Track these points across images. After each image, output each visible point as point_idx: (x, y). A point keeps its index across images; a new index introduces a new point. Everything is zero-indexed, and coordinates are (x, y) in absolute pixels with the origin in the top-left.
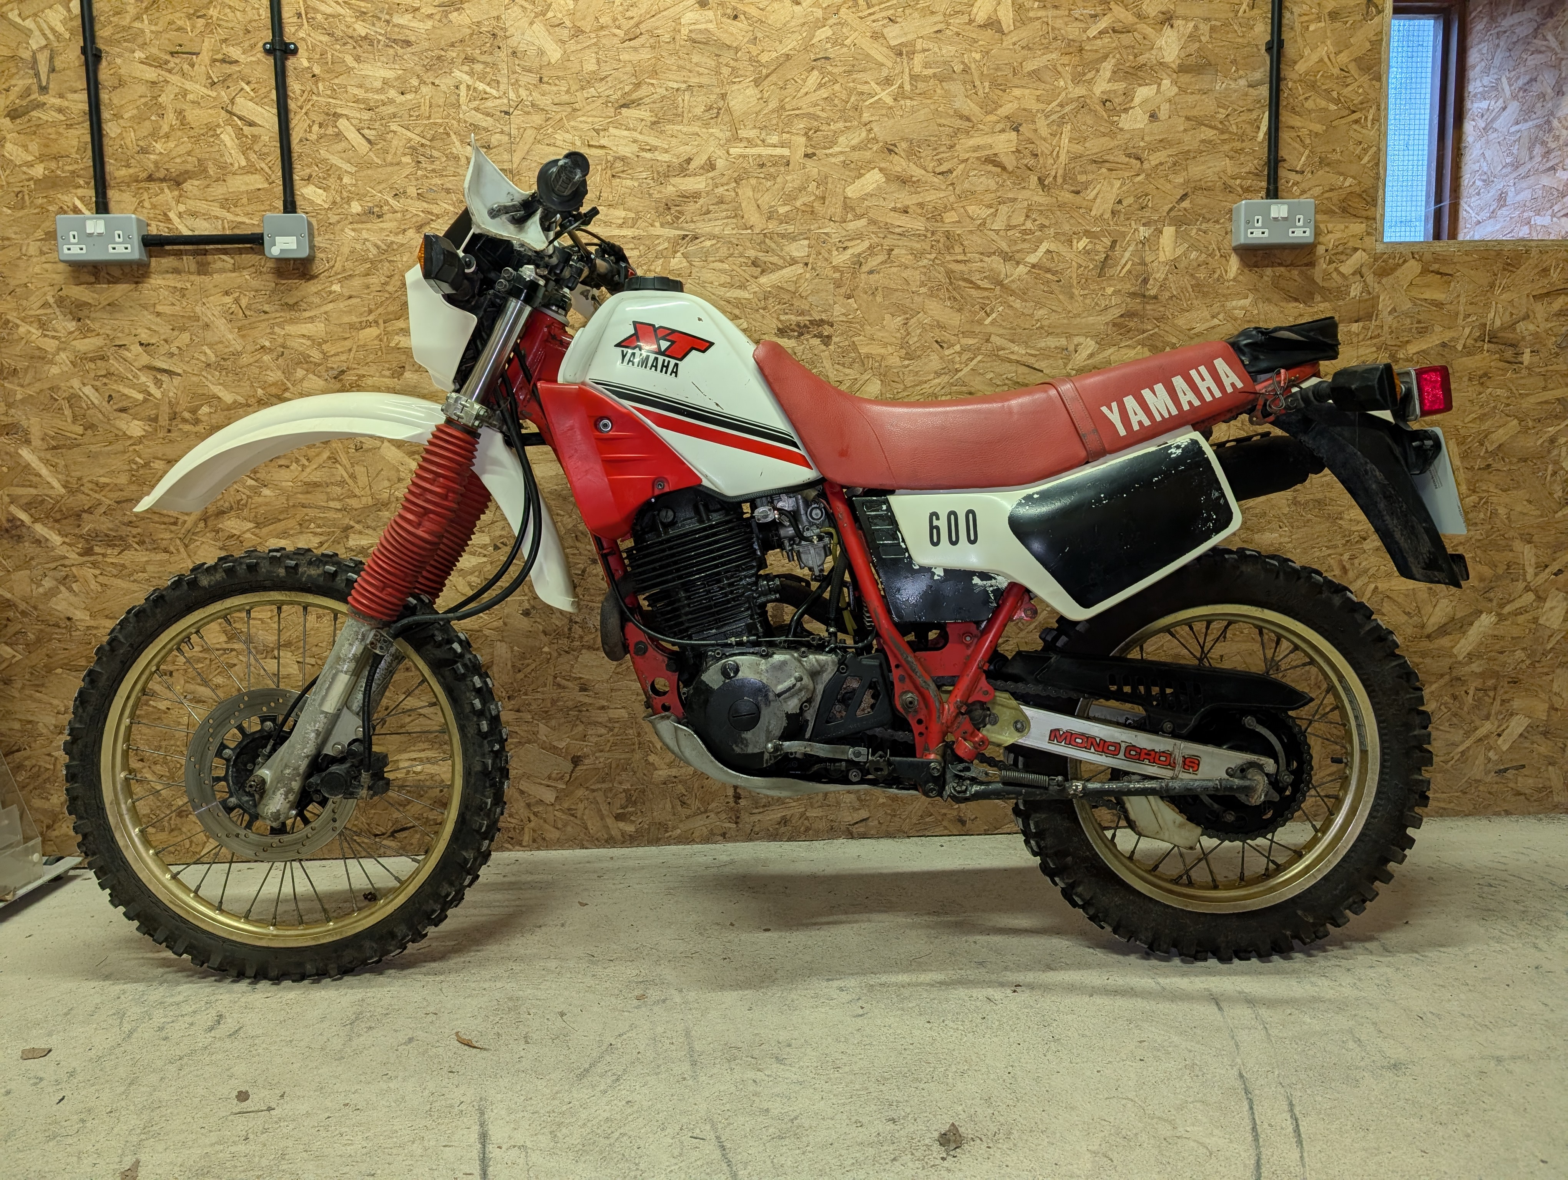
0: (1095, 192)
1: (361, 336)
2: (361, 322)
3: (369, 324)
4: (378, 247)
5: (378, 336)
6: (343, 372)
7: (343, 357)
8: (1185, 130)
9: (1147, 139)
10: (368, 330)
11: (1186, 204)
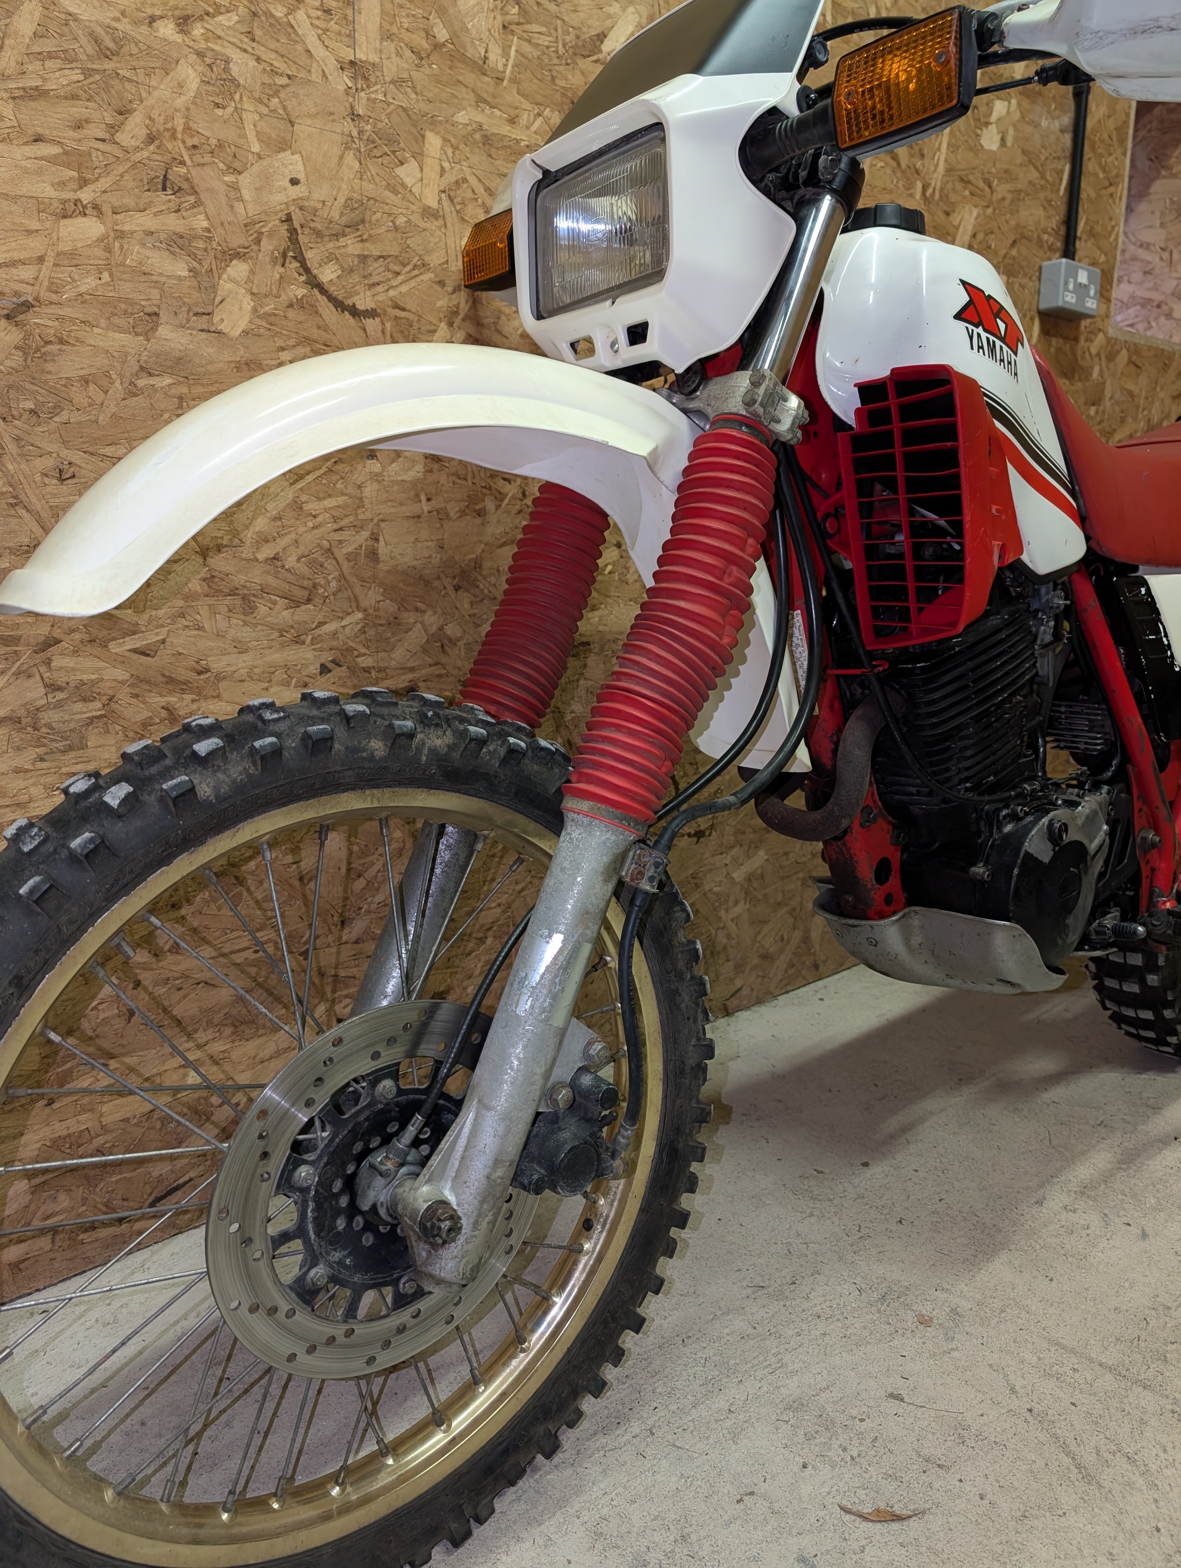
0: (959, 218)
1: (63, 233)
2: (64, 202)
3: (79, 209)
4: (97, 41)
5: (101, 240)
6: (26, 306)
7: (26, 273)
8: (1021, 165)
9: (998, 165)
10: (80, 222)
11: (1014, 252)
